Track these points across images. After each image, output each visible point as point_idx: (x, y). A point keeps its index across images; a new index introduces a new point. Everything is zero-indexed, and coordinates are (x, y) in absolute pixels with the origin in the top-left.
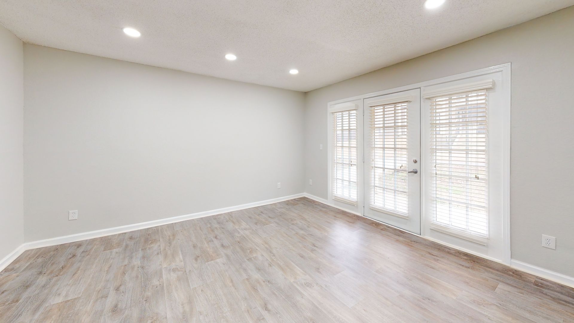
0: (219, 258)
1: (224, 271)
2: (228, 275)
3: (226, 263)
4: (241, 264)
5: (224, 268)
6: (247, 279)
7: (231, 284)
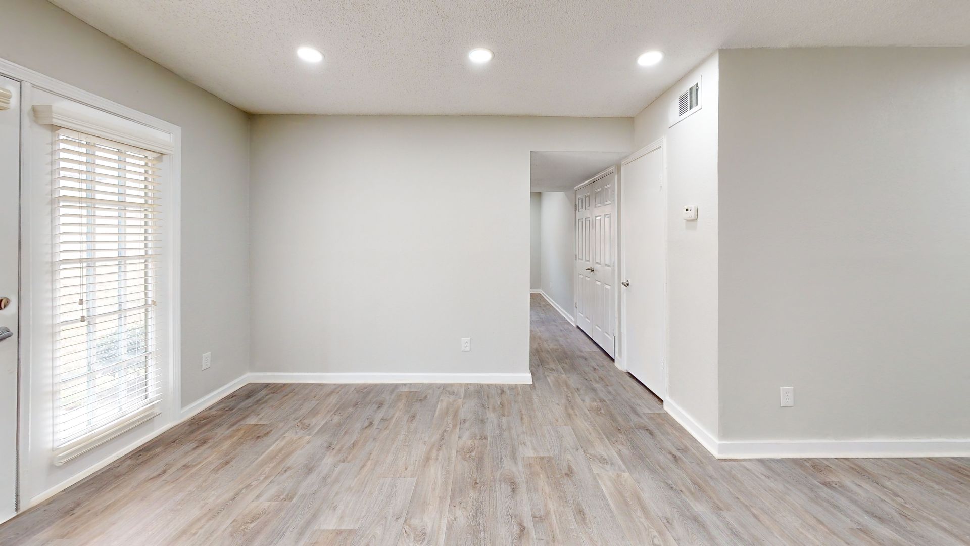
0: (528, 457)
1: (527, 434)
2: (524, 427)
3: (521, 444)
4: (500, 435)
5: (526, 438)
6: (503, 415)
7: (524, 416)
